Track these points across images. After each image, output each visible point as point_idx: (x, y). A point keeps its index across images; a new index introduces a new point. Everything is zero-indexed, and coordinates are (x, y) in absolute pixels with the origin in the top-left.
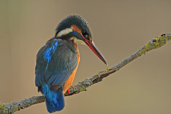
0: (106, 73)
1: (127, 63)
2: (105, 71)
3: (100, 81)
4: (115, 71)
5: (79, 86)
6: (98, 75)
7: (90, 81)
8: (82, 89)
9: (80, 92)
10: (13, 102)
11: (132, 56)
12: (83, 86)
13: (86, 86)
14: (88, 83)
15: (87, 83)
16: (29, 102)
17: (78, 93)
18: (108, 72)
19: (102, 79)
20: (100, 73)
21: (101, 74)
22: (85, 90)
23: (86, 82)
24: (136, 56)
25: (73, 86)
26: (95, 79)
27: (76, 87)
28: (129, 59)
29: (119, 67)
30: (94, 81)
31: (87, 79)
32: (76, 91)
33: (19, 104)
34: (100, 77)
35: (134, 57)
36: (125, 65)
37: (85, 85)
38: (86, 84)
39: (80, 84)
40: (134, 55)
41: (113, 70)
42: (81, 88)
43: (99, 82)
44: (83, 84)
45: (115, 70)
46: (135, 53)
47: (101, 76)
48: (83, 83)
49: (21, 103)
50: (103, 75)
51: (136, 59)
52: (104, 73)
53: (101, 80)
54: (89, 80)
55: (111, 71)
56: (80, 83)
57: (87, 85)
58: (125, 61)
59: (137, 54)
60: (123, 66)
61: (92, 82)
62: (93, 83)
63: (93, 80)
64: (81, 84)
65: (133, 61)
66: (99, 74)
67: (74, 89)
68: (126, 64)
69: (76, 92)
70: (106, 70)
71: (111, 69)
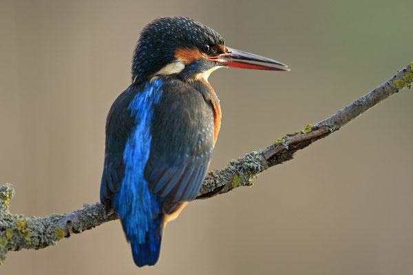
0: (304, 137)
1: (362, 112)
2: (302, 133)
3: (286, 160)
4: (329, 132)
5: (231, 172)
6: (281, 144)
7: (261, 158)
8: (239, 180)
9: (233, 188)
10: (51, 216)
11: (374, 91)
12: (241, 173)
13: (248, 173)
14: (255, 166)
15: (251, 164)
16: (95, 214)
17: (229, 190)
18: (310, 135)
19: (293, 153)
20: (289, 138)
21: (291, 139)
22: (248, 185)
23: (250, 162)
24: (384, 93)
25: (214, 174)
26: (275, 155)
27: (221, 176)
28: (368, 100)
29: (339, 122)
30: (271, 158)
31: (252, 154)
32: (223, 187)
33: (69, 219)
34: (287, 148)
35: (379, 94)
36: (354, 116)
37: (245, 171)
38: (249, 167)
39: (233, 168)
40: (379, 89)
41: (322, 130)
42: (236, 177)
43: (285, 163)
44: (240, 168)
45: (327, 128)
46: (383, 84)
47: (289, 146)
48: (241, 163)
49: (72, 216)
50: (295, 143)
51: (385, 100)
52: (298, 138)
53: (290, 157)
54: (257, 157)
55: (316, 133)
56: (232, 164)
57: (253, 171)
58: (355, 105)
59: (388, 88)
60: (349, 120)
61: (265, 162)
62: (269, 166)
63: (267, 157)
64: (235, 166)
65: (377, 104)
66: (284, 141)
67: (218, 182)
68: (358, 114)
69: (223, 190)
70: (303, 131)
71: (317, 128)
